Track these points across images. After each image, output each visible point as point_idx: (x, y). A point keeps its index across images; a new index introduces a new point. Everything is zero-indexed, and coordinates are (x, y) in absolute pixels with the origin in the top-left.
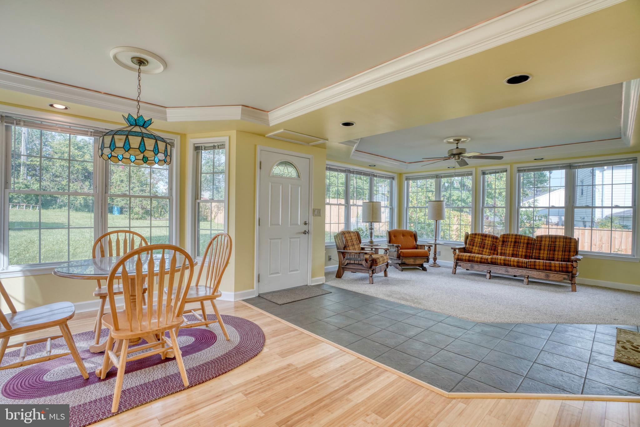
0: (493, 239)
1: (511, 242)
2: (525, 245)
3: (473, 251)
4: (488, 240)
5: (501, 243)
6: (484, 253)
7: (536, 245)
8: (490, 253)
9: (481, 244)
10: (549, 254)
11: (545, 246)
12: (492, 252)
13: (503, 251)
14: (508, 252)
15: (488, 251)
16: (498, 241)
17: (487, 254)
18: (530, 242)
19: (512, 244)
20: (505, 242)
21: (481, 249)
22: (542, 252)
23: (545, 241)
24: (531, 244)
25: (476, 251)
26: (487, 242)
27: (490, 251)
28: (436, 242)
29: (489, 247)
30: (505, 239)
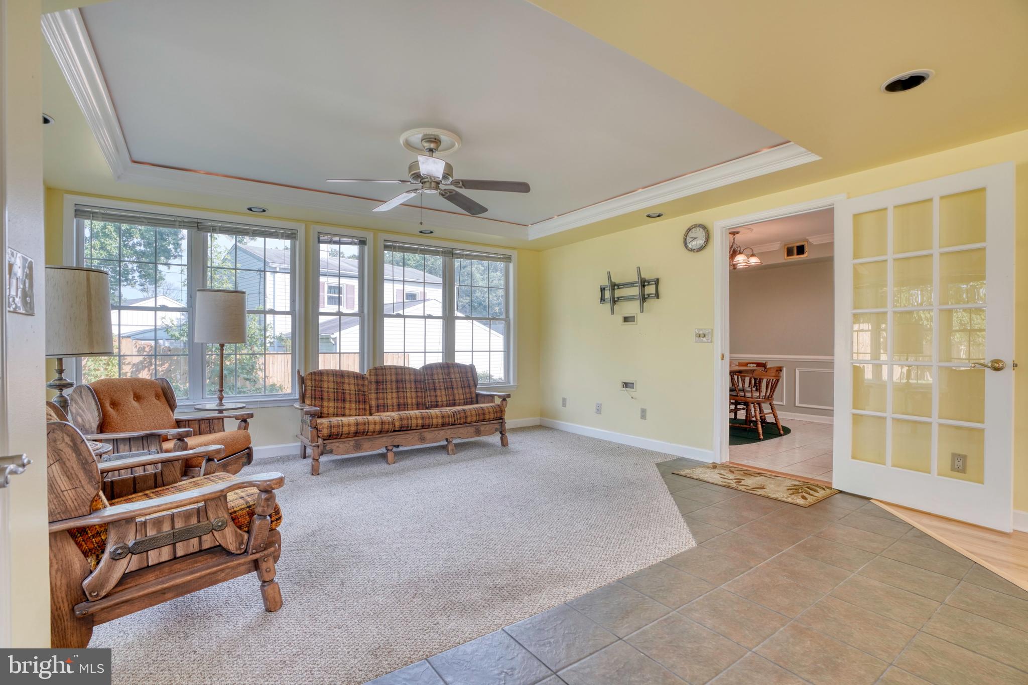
0: (357, 380)
1: (392, 382)
2: (413, 386)
3: (325, 410)
4: (349, 384)
5: (373, 387)
6: (347, 412)
7: (428, 383)
8: (359, 409)
9: (337, 392)
10: (448, 395)
11: (439, 383)
12: (362, 406)
13: (381, 402)
14: (390, 402)
15: (353, 406)
16: (366, 383)
17: (353, 412)
18: (418, 378)
19: (394, 386)
20: (379, 382)
21: (340, 405)
22: (438, 393)
23: (438, 374)
24: (420, 382)
25: (331, 411)
26: (346, 387)
27: (357, 406)
28: (221, 404)
29: (353, 399)
30: (380, 378)
